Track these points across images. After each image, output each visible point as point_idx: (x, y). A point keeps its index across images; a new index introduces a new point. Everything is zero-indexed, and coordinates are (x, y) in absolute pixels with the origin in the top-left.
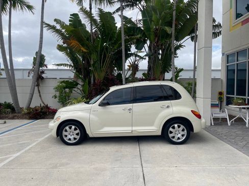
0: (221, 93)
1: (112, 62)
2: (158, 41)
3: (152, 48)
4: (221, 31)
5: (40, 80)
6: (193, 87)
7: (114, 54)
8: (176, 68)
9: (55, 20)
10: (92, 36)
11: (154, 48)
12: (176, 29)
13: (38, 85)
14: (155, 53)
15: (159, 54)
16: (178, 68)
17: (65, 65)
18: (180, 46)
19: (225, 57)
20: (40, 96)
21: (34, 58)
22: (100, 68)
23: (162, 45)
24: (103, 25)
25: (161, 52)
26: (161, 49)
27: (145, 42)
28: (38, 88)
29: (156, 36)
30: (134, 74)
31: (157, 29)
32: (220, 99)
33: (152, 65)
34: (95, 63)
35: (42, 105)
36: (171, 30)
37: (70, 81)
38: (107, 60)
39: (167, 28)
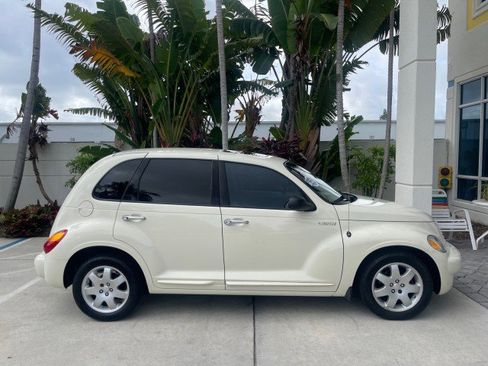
0: (445, 172)
1: (199, 101)
2: (304, 51)
3: (292, 69)
4: (448, 28)
5: (37, 145)
6: (385, 157)
7: (203, 83)
8: (347, 116)
9: (68, 6)
10: (151, 44)
11: (295, 68)
12: (345, 21)
13: (33, 158)
14: (299, 78)
15: (307, 82)
16: (351, 115)
17: (95, 111)
18: (356, 63)
19: (456, 89)
20: (39, 182)
21: (23, 95)
22: (172, 116)
23: (313, 61)
24: (175, 14)
25: (310, 78)
26: (311, 69)
27: (275, 55)
28: (34, 163)
29: (299, 38)
30: (250, 128)
31: (301, 23)
32: (444, 184)
33: (290, 109)
34: (158, 104)
35: (43, 203)
36: (336, 23)
37: (102, 146)
38: (188, 95)
39: (325, 18)
